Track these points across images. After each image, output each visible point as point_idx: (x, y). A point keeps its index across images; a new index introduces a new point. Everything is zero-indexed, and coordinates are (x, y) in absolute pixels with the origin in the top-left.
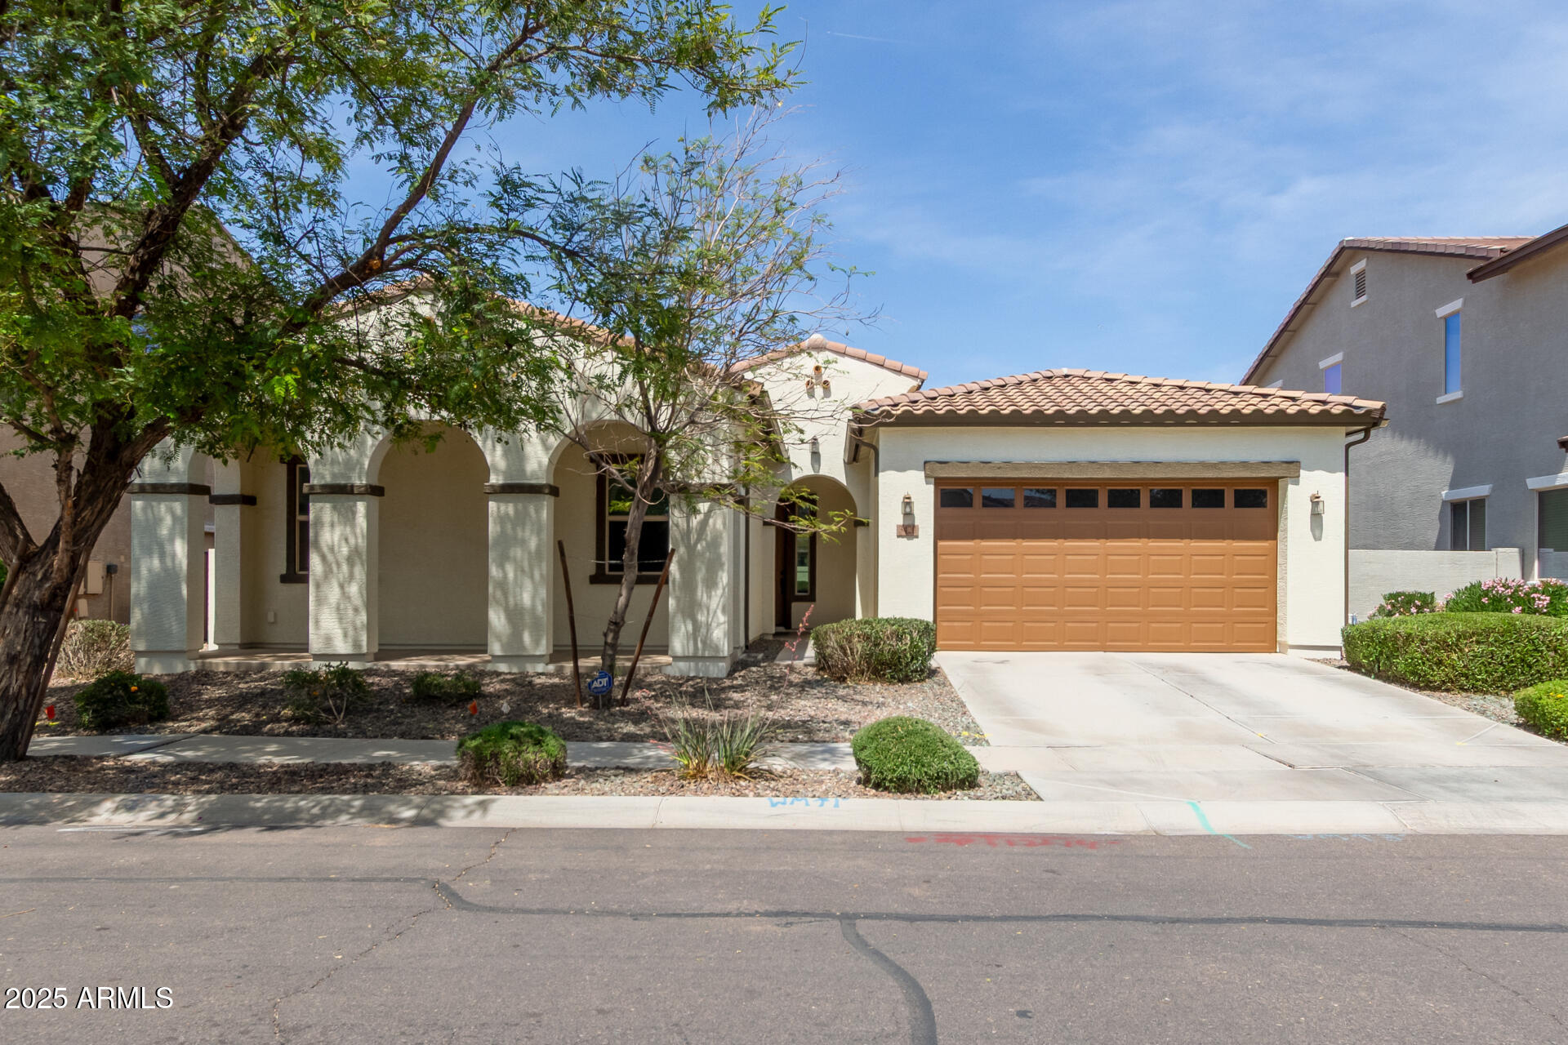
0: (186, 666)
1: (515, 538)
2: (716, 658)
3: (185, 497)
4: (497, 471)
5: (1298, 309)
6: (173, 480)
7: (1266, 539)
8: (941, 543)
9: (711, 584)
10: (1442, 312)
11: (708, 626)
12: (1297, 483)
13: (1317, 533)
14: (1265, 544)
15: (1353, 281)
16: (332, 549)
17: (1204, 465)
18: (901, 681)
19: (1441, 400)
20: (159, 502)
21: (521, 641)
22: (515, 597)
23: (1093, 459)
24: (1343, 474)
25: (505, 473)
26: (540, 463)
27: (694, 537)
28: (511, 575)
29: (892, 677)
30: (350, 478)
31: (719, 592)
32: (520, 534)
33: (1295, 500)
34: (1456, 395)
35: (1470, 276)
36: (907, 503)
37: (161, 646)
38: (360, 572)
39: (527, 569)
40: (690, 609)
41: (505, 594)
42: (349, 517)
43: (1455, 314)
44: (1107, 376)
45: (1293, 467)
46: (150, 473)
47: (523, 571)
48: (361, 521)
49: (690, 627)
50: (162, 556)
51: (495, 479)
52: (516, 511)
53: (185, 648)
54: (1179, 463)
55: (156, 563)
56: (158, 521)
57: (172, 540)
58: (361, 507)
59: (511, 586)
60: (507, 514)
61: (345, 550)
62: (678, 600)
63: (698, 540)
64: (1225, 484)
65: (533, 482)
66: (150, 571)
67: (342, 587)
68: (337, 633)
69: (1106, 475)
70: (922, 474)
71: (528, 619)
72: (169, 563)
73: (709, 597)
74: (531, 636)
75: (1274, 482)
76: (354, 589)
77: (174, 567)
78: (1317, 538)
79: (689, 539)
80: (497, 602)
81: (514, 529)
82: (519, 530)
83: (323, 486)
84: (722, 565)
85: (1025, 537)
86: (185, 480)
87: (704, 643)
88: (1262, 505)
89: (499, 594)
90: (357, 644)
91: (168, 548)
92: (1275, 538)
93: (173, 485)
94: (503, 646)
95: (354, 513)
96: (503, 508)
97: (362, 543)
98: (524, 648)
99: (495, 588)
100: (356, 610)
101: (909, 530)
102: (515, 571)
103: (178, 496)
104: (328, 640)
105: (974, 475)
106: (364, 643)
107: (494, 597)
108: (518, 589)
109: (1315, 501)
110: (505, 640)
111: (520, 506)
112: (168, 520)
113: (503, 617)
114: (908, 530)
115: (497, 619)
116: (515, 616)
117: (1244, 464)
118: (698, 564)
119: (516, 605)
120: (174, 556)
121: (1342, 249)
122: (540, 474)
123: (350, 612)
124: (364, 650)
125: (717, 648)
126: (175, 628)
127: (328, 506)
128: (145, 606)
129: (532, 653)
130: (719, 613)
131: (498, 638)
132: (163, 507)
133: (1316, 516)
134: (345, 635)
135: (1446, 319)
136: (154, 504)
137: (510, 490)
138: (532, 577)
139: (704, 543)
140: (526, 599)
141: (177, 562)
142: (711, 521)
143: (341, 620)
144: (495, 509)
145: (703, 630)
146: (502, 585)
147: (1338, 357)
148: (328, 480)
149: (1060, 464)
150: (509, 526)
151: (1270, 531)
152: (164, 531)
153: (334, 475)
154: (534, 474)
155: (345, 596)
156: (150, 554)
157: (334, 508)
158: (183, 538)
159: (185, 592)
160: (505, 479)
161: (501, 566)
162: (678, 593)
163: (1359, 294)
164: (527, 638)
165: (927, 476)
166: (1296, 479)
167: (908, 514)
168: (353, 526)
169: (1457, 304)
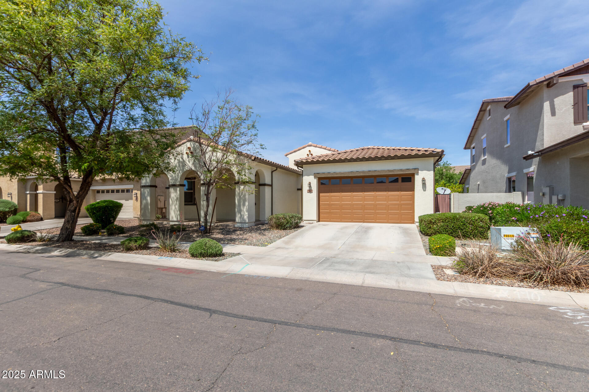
2: (245, 223)
3: (150, 188)
5: (475, 122)
6: (147, 184)
7: (411, 191)
8: (321, 194)
9: (244, 205)
10: (505, 119)
11: (243, 215)
12: (418, 175)
13: (424, 189)
14: (411, 193)
15: (488, 112)
16: (173, 198)
18: (284, 229)
19: (505, 146)
23: (358, 171)
24: (433, 172)
29: (281, 228)
30: (176, 183)
31: (246, 207)
33: (418, 179)
34: (509, 144)
35: (505, 107)
36: (310, 184)
37: (146, 219)
38: (178, 203)
40: (240, 211)
42: (176, 191)
43: (508, 119)
44: (378, 147)
45: (417, 169)
46: (144, 183)
48: (178, 192)
49: (240, 215)
53: (149, 219)
56: (145, 193)
57: (147, 196)
58: (178, 189)
61: (175, 198)
62: (237, 209)
63: (241, 195)
64: (398, 176)
66: (144, 203)
67: (175, 206)
68: (174, 216)
69: (361, 175)
70: (313, 176)
73: (244, 208)
76: (177, 207)
77: (148, 202)
78: (425, 190)
83: (172, 185)
84: (246, 201)
85: (342, 192)
86: (150, 184)
87: (243, 219)
88: (411, 181)
90: (177, 219)
91: (147, 198)
92: (414, 191)
93: (147, 186)
95: (177, 190)
97: (178, 196)
100: (177, 211)
103: (148, 188)
104: (172, 217)
105: (326, 176)
106: (179, 218)
109: (424, 180)
112: (147, 193)
114: (310, 191)
117: (401, 170)
118: (241, 200)
120: (148, 200)
121: (483, 103)
123: (176, 212)
124: (179, 220)
125: (245, 221)
126: (148, 215)
127: (172, 189)
130: (246, 212)
132: (146, 190)
133: (424, 184)
134: (175, 217)
135: (507, 121)
136: (144, 189)
139: (243, 195)
142: (244, 190)
143: (175, 213)
145: (242, 216)
147: (485, 135)
148: (173, 183)
149: (349, 172)
151: (412, 189)
152: (146, 195)
155: (175, 208)
156: (144, 200)
158: (149, 196)
162: (237, 207)
163: (490, 115)
165: (314, 177)
166: (418, 174)
167: (310, 187)
168: (177, 193)
169: (508, 117)
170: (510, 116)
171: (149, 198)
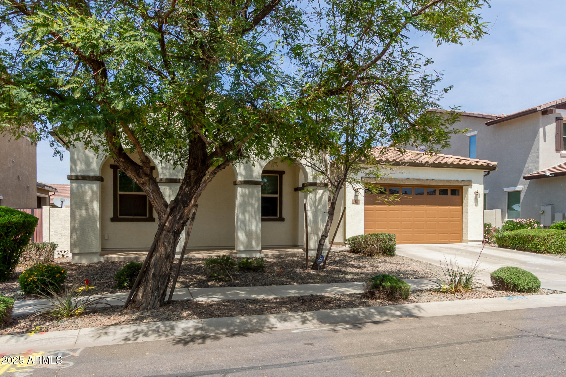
0: (98, 259)
1: (249, 202)
4: (241, 175)
6: (92, 174)
7: (459, 206)
10: (469, 134)
12: (471, 188)
13: (476, 204)
14: (458, 208)
17: (446, 181)
20: (85, 184)
21: (251, 244)
22: (249, 226)
24: (483, 185)
25: (245, 177)
26: (259, 174)
27: (317, 203)
28: (247, 218)
30: (177, 176)
32: (251, 201)
33: (470, 193)
35: (486, 124)
36: (356, 192)
37: (87, 251)
39: (253, 215)
40: (316, 231)
41: (245, 226)
43: (474, 136)
45: (469, 183)
46: (80, 171)
47: (252, 216)
50: (87, 209)
51: (240, 178)
52: (249, 192)
54: (439, 180)
55: (84, 212)
56: (84, 193)
57: (92, 201)
59: (247, 222)
60: (245, 193)
63: (319, 204)
64: (448, 188)
65: (256, 180)
66: (80, 216)
71: (254, 236)
72: (91, 213)
74: (256, 242)
75: (462, 187)
77: (93, 214)
78: (476, 206)
79: (316, 204)
80: (242, 229)
81: (248, 199)
82: (250, 199)
83: (167, 179)
88: (458, 194)
89: (242, 226)
91: (90, 206)
92: (462, 205)
93: (93, 177)
94: (244, 247)
96: (244, 190)
98: (253, 247)
99: (241, 223)
101: (357, 201)
102: (249, 216)
103: (94, 182)
105: (378, 182)
107: (240, 227)
108: (250, 224)
109: (476, 194)
110: (245, 244)
111: (250, 190)
112: (90, 193)
113: (244, 234)
115: (241, 236)
116: (249, 234)
118: (319, 213)
119: (249, 230)
120: (93, 209)
122: (259, 177)
126: (94, 242)
127: (167, 188)
128: (78, 232)
129: (256, 249)
131: (242, 243)
132: (87, 187)
133: (476, 199)
135: (470, 137)
136: (82, 185)
137: (247, 183)
138: (256, 219)
139: (321, 206)
140: (254, 228)
141: (95, 212)
142: (324, 197)
144: (241, 191)
146: (244, 222)
148: (168, 176)
150: (246, 198)
151: (460, 203)
152: (88, 198)
153: (170, 174)
154: (256, 177)
157: (170, 189)
158: (97, 201)
159: (98, 226)
160: (245, 178)
161: (243, 214)
162: (312, 224)
164: (254, 244)
165: (362, 182)
166: (471, 186)
167: (356, 196)
169: (475, 133)
170: (478, 132)
171: (96, 206)
